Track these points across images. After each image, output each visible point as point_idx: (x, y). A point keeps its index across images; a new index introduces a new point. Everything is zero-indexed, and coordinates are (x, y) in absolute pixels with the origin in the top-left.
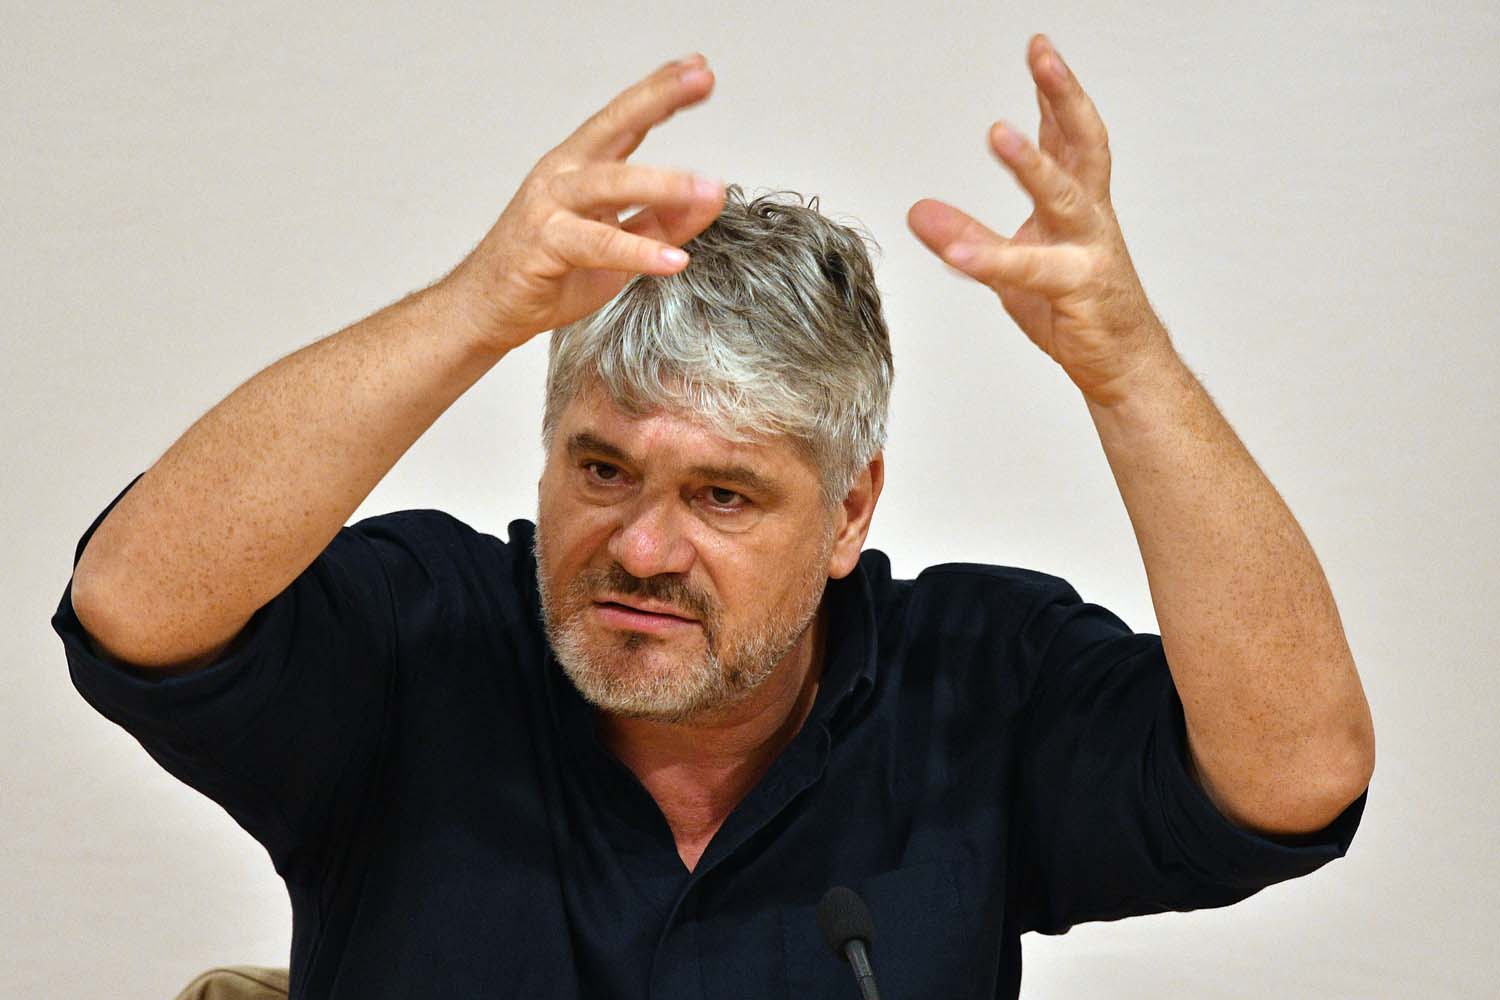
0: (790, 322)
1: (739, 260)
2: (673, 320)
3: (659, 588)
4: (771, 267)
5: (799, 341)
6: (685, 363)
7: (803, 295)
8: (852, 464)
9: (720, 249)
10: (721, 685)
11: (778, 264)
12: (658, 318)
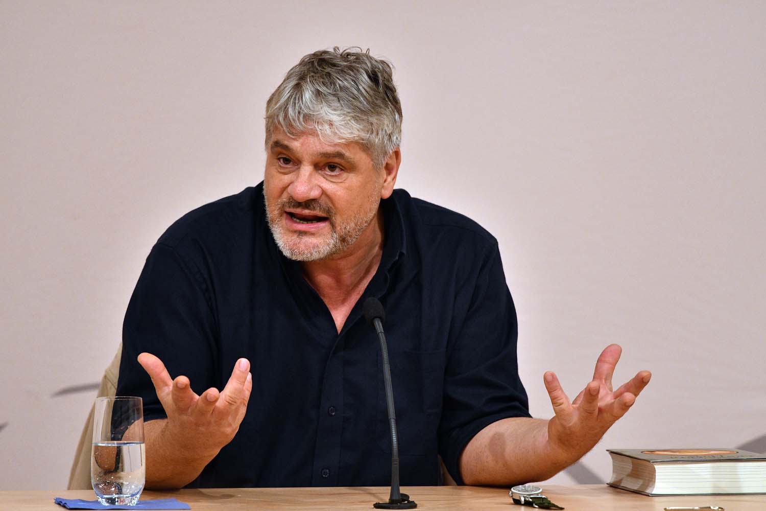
0: (355, 98)
1: (334, 75)
2: (309, 100)
3: (309, 206)
4: (348, 77)
5: (359, 104)
6: (314, 115)
7: (361, 88)
8: (385, 153)
9: (326, 71)
10: (339, 244)
11: (350, 75)
12: (302, 97)
